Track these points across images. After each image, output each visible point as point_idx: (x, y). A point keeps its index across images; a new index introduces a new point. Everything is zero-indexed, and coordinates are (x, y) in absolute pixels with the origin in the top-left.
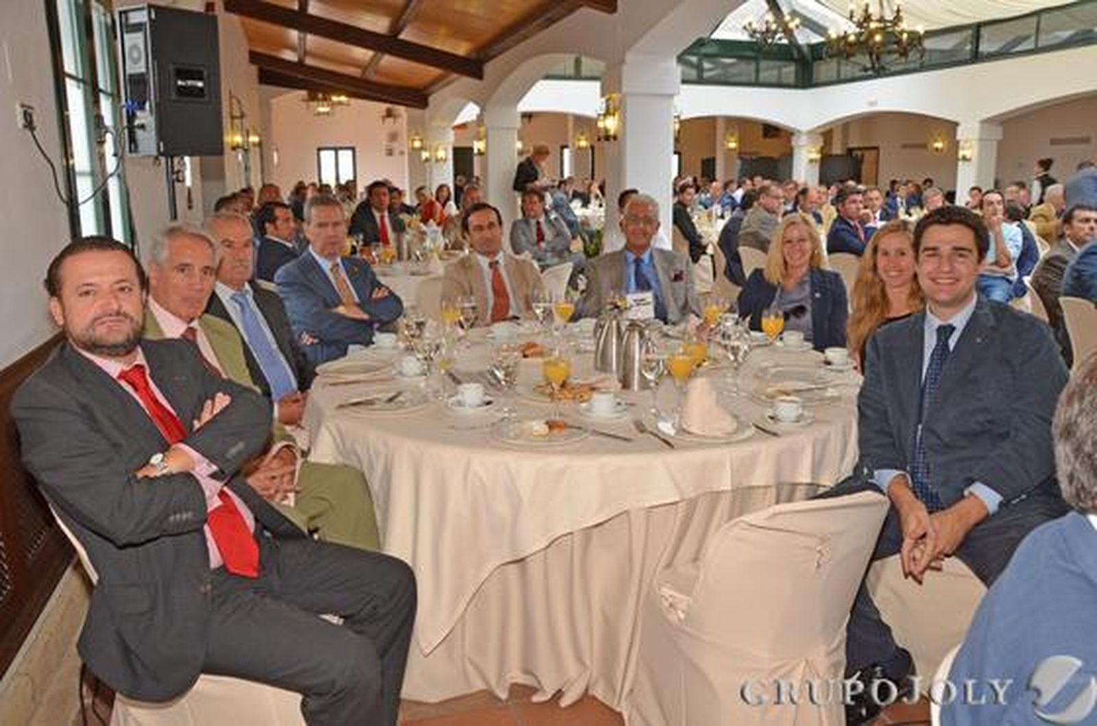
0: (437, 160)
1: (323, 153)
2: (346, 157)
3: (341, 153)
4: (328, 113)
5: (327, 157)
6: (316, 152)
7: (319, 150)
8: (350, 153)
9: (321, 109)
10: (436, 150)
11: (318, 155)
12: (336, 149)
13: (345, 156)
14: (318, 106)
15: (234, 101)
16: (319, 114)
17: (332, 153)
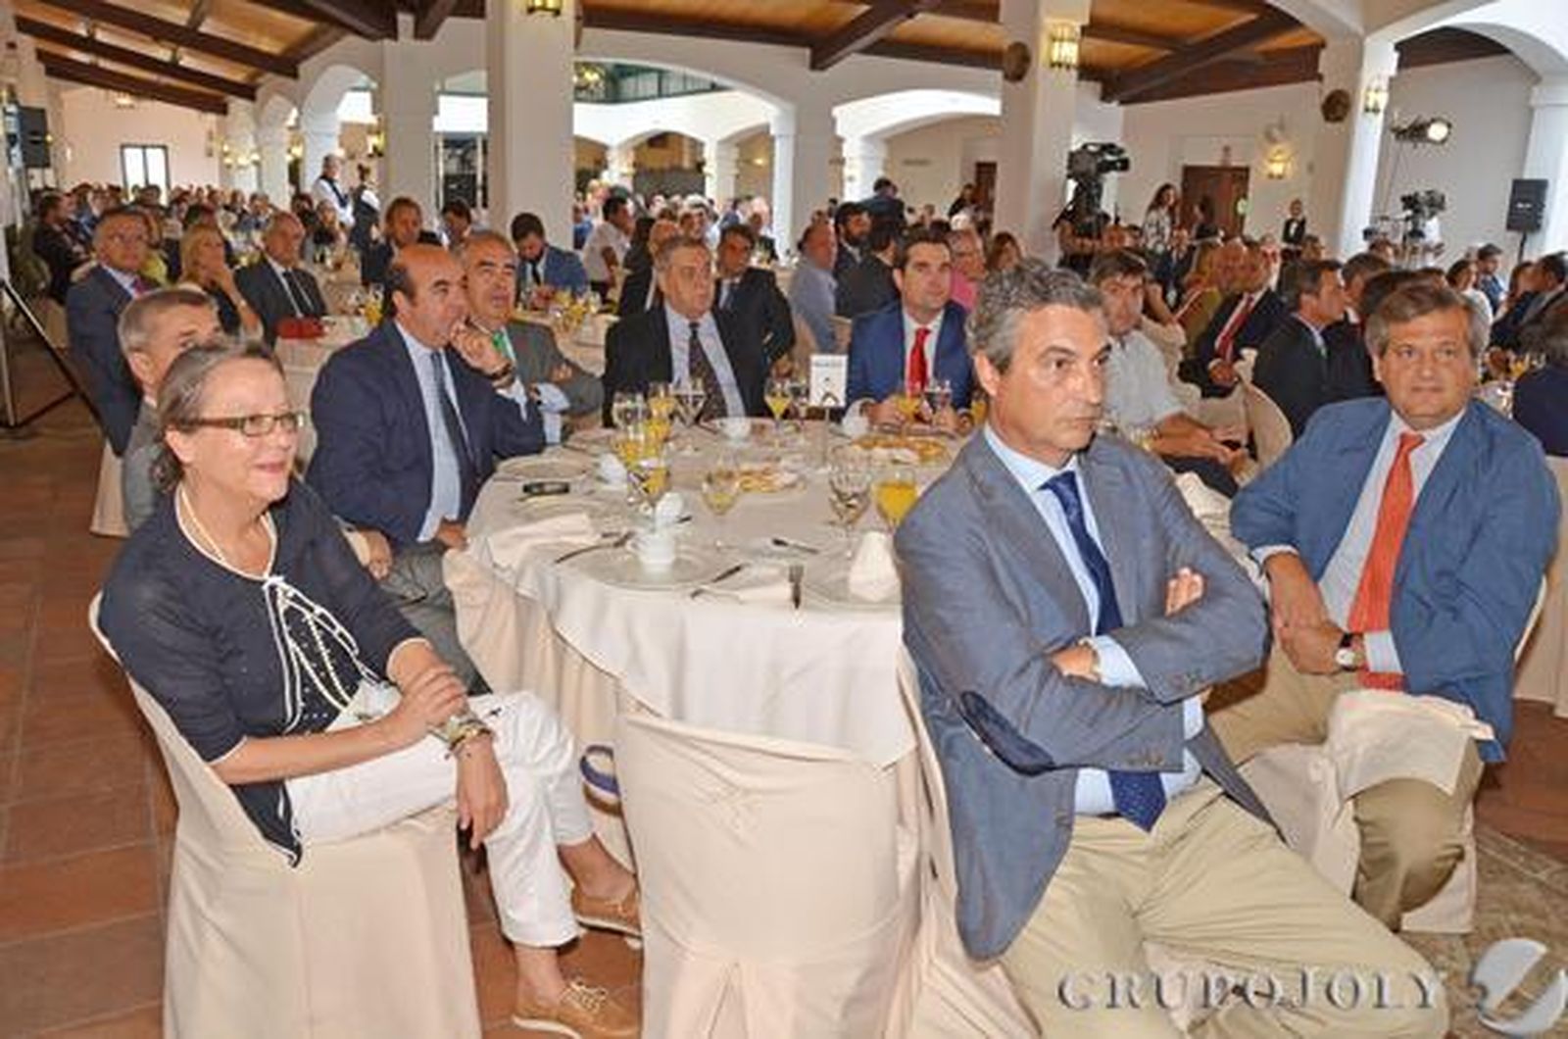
0: (239, 168)
1: (128, 151)
2: (156, 156)
4: (132, 107)
5: (133, 156)
6: (118, 150)
7: (123, 147)
8: (161, 152)
10: (237, 156)
11: (122, 154)
12: (144, 147)
16: (119, 107)
17: (139, 152)
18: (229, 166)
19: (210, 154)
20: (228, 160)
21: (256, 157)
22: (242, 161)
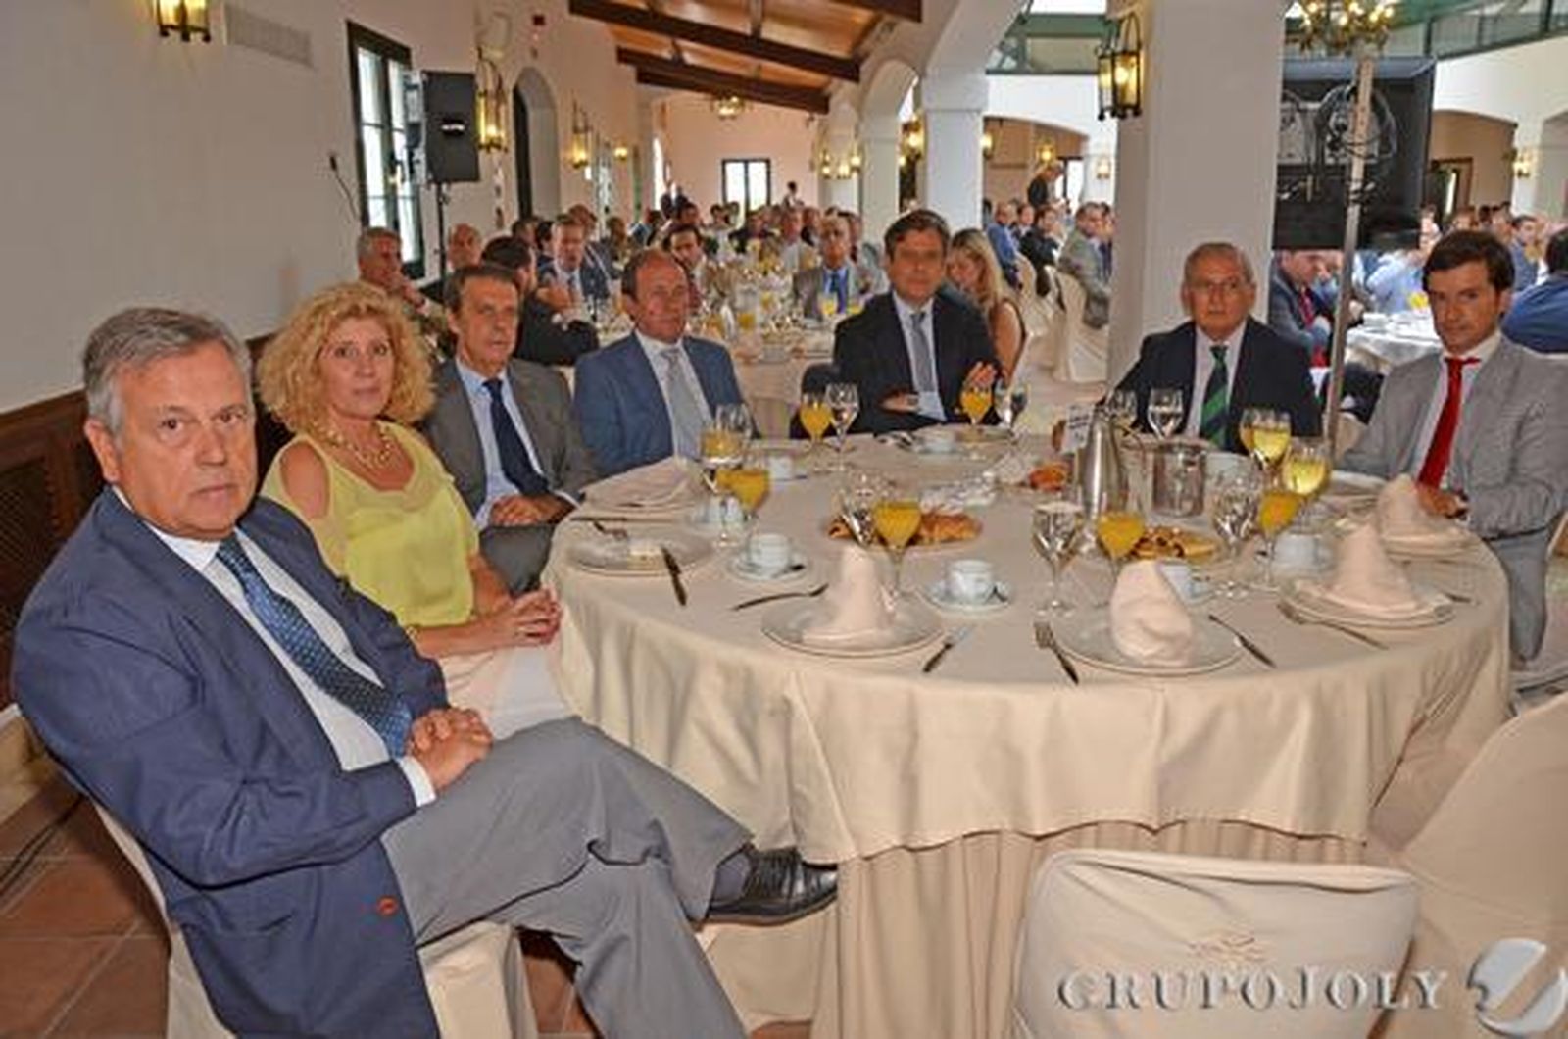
0: (839, 178)
1: (729, 166)
3: (752, 165)
4: (733, 117)
5: (735, 170)
6: (720, 164)
7: (724, 162)
8: (763, 165)
9: (725, 111)
10: (838, 164)
11: (723, 168)
12: (747, 162)
13: (758, 170)
14: (721, 106)
15: (580, 115)
16: (723, 118)
17: (740, 166)
18: (827, 177)
19: (812, 166)
20: (826, 170)
21: (856, 161)
22: (844, 170)
